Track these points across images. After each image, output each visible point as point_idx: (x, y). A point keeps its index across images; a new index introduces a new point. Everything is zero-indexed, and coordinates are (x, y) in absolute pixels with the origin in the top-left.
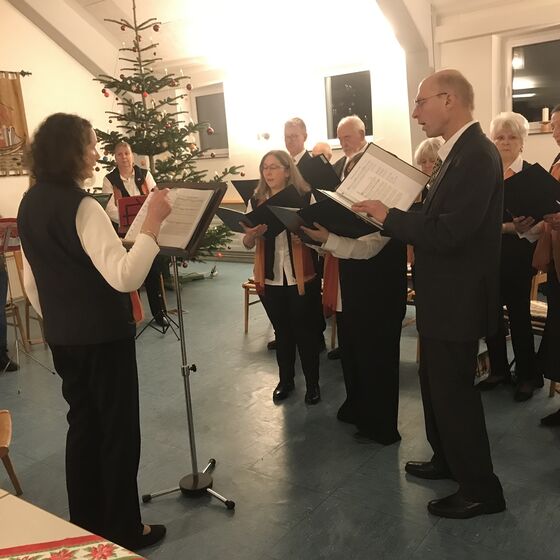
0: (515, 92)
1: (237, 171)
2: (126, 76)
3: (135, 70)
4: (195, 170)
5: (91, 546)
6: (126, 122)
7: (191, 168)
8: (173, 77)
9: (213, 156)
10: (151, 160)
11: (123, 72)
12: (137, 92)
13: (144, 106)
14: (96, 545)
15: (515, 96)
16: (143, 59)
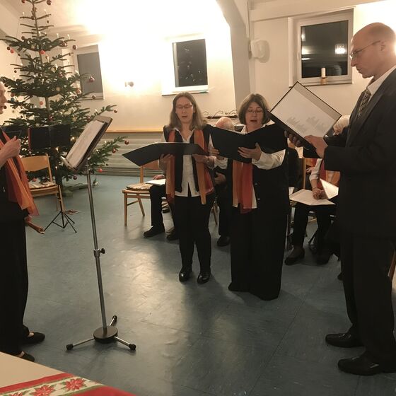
0: (303, 56)
1: (112, 109)
2: (26, 38)
3: (33, 33)
4: (80, 108)
5: (65, 381)
6: (27, 73)
7: (77, 106)
8: (63, 40)
9: (94, 98)
10: (47, 100)
11: (24, 35)
12: (35, 50)
13: (41, 61)
14: (68, 380)
15: (303, 59)
16: (39, 25)
